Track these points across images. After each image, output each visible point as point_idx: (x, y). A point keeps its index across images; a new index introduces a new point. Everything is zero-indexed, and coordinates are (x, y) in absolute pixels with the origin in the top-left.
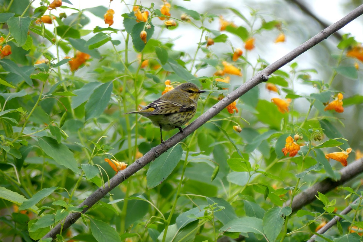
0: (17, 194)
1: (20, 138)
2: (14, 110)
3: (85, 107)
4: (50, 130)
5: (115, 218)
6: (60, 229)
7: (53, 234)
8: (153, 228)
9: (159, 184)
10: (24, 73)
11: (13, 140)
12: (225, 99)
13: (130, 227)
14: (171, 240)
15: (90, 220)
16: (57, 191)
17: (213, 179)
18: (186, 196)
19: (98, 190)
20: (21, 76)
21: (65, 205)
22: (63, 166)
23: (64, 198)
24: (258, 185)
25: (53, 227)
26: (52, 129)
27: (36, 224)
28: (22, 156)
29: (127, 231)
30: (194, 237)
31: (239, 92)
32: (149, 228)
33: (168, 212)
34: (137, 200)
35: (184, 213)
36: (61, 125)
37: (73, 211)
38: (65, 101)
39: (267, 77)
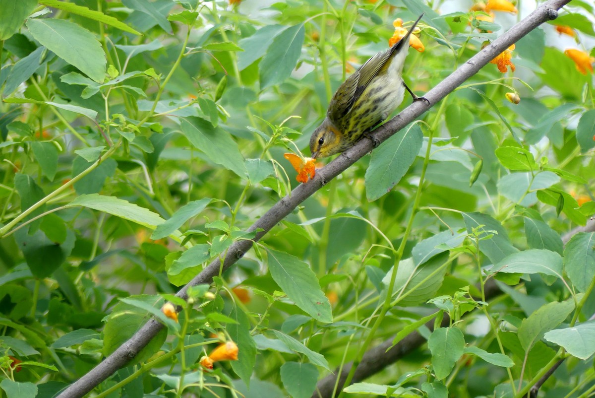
0: (147, 210)
1: (151, 119)
2: (141, 72)
3: (260, 67)
4: (200, 106)
5: (311, 250)
6: (219, 267)
7: (208, 276)
8: (373, 265)
9: (386, 192)
10: (158, 12)
11: (138, 123)
12: (488, 49)
13: (336, 263)
14: (404, 283)
15: (268, 252)
16: (212, 205)
17: (473, 182)
18: (429, 210)
19: (279, 203)
20: (152, 16)
21: (225, 228)
22: (222, 166)
23: (224, 217)
24: (545, 192)
25: (206, 264)
26: (202, 103)
27: (180, 260)
28: (153, 149)
29: (330, 270)
30: (442, 279)
31: (509, 37)
32: (366, 264)
33: (399, 237)
34: (346, 218)
35: (424, 240)
36: (218, 98)
37: (239, 238)
38: (224, 58)
39: (556, 11)
